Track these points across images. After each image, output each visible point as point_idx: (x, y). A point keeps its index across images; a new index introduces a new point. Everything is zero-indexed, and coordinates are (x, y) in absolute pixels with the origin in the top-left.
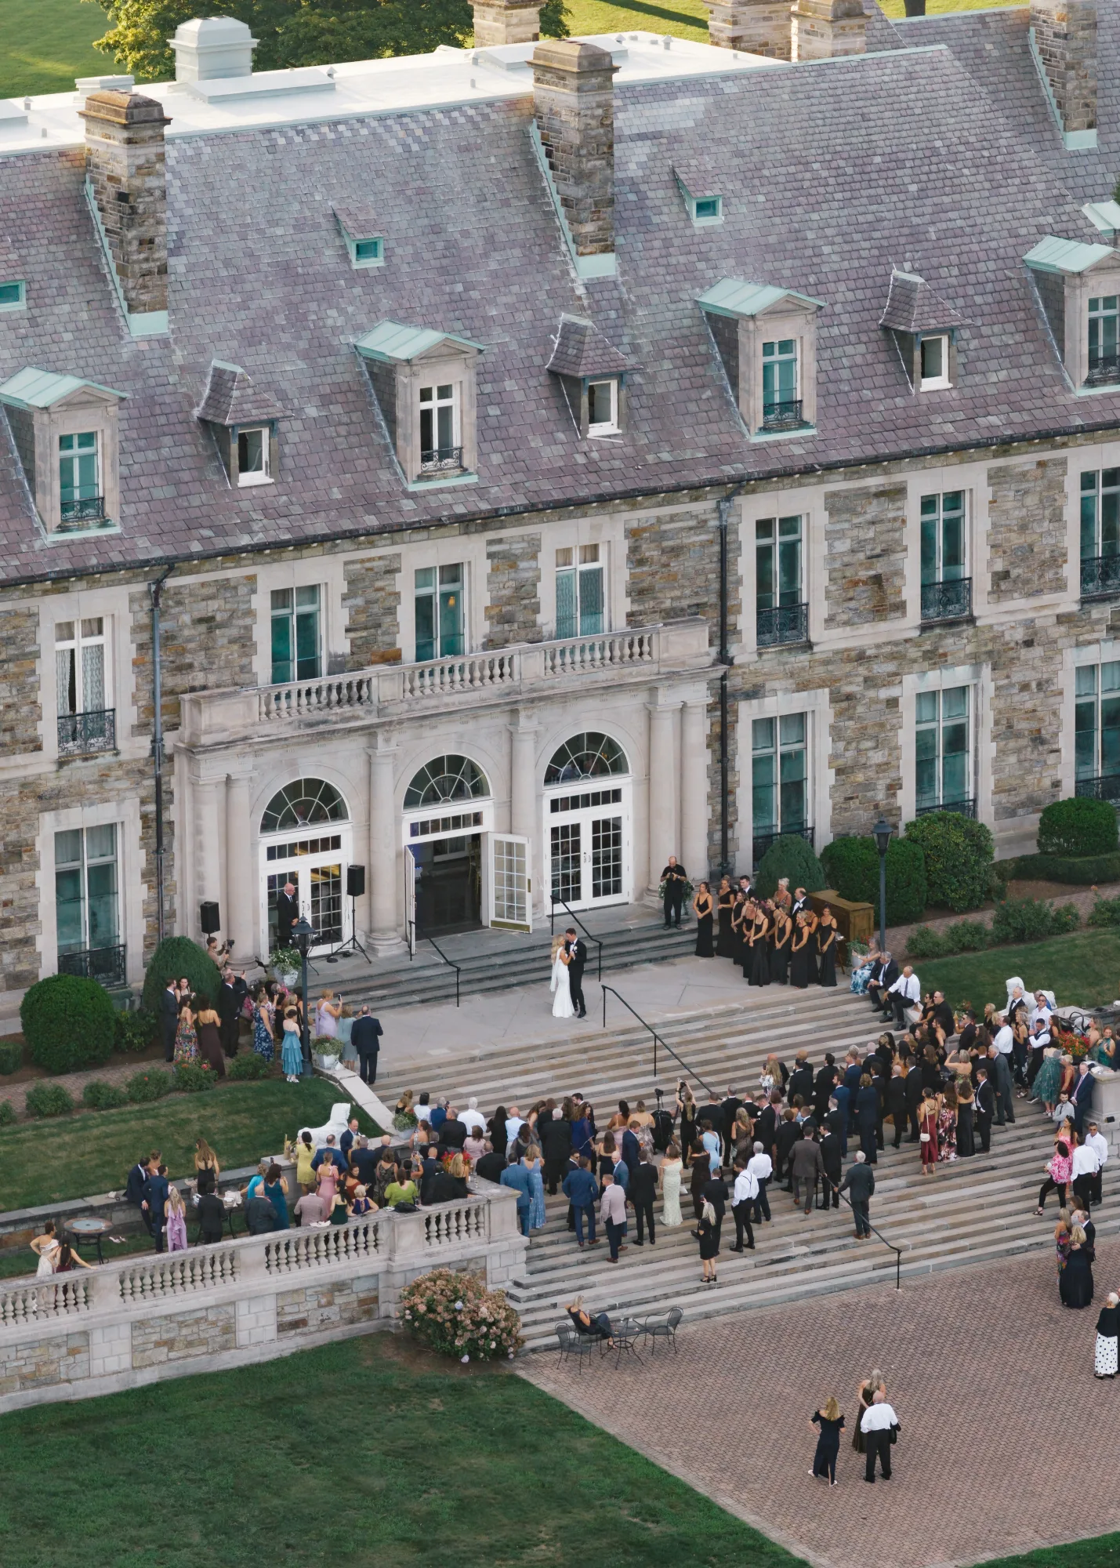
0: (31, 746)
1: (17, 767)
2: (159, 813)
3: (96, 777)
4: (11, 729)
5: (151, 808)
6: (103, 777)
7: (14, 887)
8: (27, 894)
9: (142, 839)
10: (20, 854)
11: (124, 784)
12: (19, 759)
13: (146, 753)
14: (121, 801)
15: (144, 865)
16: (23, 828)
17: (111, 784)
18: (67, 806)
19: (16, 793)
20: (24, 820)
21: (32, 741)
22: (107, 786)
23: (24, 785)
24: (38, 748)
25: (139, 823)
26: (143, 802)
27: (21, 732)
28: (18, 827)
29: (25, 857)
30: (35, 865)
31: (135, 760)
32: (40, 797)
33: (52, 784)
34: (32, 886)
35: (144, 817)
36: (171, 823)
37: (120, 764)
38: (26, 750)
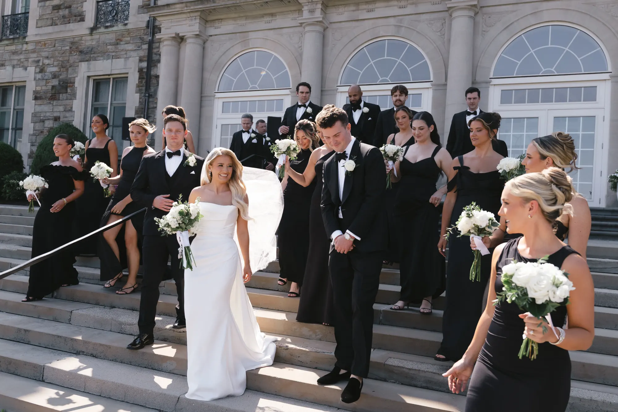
0: (79, 18)
1: (69, 31)
2: (149, 68)
3: (114, 41)
4: (70, 7)
5: (145, 64)
6: (117, 42)
7: (61, 108)
8: (68, 114)
9: (138, 86)
10: (66, 88)
11: (130, 47)
12: (71, 26)
13: (144, 25)
14: (127, 58)
15: (137, 104)
16: (70, 70)
17: (122, 47)
18: (95, 60)
19: (68, 48)
20: (70, 67)
21: (80, 15)
22: (121, 47)
23: (72, 43)
24: (82, 20)
25: (137, 75)
26: (141, 60)
27: (74, 11)
28: (67, 70)
29: (69, 90)
30: (73, 96)
31: (138, 29)
32: (81, 52)
33: (88, 43)
34: (71, 110)
35: (140, 71)
36: (157, 77)
37: (129, 31)
38: (75, 21)
